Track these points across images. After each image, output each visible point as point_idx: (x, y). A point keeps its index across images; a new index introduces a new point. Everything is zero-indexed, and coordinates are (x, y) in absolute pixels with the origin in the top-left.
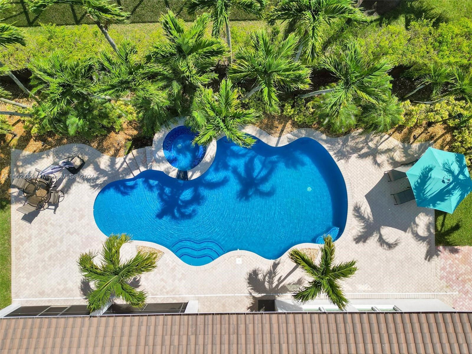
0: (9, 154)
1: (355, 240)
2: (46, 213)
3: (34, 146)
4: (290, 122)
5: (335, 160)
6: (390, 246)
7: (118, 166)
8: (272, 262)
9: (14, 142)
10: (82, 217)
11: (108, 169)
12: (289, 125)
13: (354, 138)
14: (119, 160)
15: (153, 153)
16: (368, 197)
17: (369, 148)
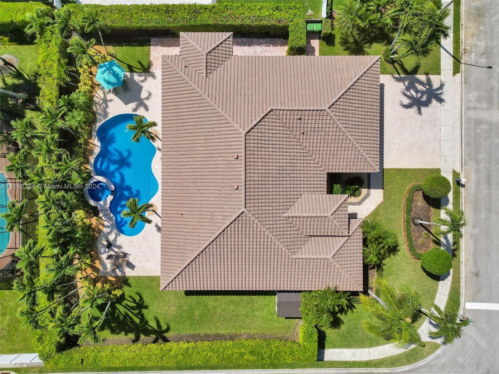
0: (101, 277)
1: (147, 111)
2: (131, 259)
3: (97, 264)
4: (88, 140)
5: (108, 118)
6: (150, 94)
7: (109, 224)
8: (157, 151)
9: (95, 274)
10: (133, 242)
11: (110, 229)
12: (90, 141)
13: (97, 110)
14: (106, 223)
15: (101, 206)
16: (126, 103)
17: (103, 103)
